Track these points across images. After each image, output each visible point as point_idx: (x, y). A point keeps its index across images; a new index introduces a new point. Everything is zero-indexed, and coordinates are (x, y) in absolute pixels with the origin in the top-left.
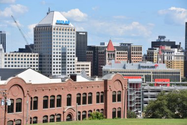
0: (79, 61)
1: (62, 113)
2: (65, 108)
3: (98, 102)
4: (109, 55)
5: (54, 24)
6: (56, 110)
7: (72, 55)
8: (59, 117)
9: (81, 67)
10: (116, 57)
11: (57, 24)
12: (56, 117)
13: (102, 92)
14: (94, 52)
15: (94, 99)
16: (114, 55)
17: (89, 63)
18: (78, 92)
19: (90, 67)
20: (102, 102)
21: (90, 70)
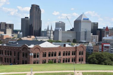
0: (93, 35)
1: (56, 59)
2: (58, 57)
3: (73, 55)
4: (106, 33)
5: (82, 20)
6: (54, 57)
7: (90, 32)
8: (55, 60)
9: (94, 37)
10: (109, 34)
11: (83, 20)
12: (54, 60)
13: (75, 51)
14: (100, 31)
15: (71, 54)
16: (108, 33)
17: (98, 36)
18: (64, 51)
19: (98, 37)
20: (74, 55)
21: (98, 39)
